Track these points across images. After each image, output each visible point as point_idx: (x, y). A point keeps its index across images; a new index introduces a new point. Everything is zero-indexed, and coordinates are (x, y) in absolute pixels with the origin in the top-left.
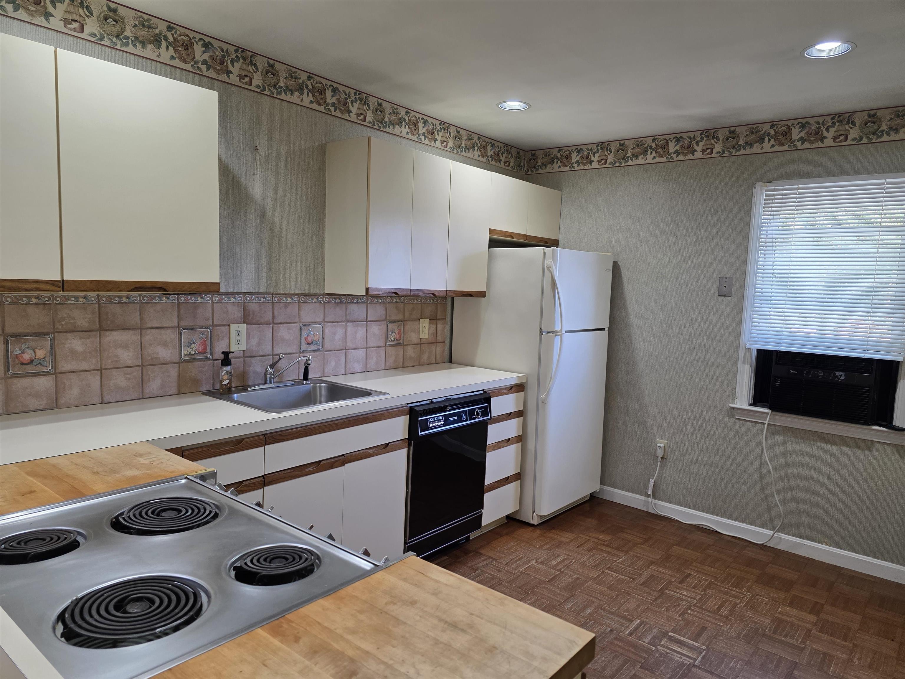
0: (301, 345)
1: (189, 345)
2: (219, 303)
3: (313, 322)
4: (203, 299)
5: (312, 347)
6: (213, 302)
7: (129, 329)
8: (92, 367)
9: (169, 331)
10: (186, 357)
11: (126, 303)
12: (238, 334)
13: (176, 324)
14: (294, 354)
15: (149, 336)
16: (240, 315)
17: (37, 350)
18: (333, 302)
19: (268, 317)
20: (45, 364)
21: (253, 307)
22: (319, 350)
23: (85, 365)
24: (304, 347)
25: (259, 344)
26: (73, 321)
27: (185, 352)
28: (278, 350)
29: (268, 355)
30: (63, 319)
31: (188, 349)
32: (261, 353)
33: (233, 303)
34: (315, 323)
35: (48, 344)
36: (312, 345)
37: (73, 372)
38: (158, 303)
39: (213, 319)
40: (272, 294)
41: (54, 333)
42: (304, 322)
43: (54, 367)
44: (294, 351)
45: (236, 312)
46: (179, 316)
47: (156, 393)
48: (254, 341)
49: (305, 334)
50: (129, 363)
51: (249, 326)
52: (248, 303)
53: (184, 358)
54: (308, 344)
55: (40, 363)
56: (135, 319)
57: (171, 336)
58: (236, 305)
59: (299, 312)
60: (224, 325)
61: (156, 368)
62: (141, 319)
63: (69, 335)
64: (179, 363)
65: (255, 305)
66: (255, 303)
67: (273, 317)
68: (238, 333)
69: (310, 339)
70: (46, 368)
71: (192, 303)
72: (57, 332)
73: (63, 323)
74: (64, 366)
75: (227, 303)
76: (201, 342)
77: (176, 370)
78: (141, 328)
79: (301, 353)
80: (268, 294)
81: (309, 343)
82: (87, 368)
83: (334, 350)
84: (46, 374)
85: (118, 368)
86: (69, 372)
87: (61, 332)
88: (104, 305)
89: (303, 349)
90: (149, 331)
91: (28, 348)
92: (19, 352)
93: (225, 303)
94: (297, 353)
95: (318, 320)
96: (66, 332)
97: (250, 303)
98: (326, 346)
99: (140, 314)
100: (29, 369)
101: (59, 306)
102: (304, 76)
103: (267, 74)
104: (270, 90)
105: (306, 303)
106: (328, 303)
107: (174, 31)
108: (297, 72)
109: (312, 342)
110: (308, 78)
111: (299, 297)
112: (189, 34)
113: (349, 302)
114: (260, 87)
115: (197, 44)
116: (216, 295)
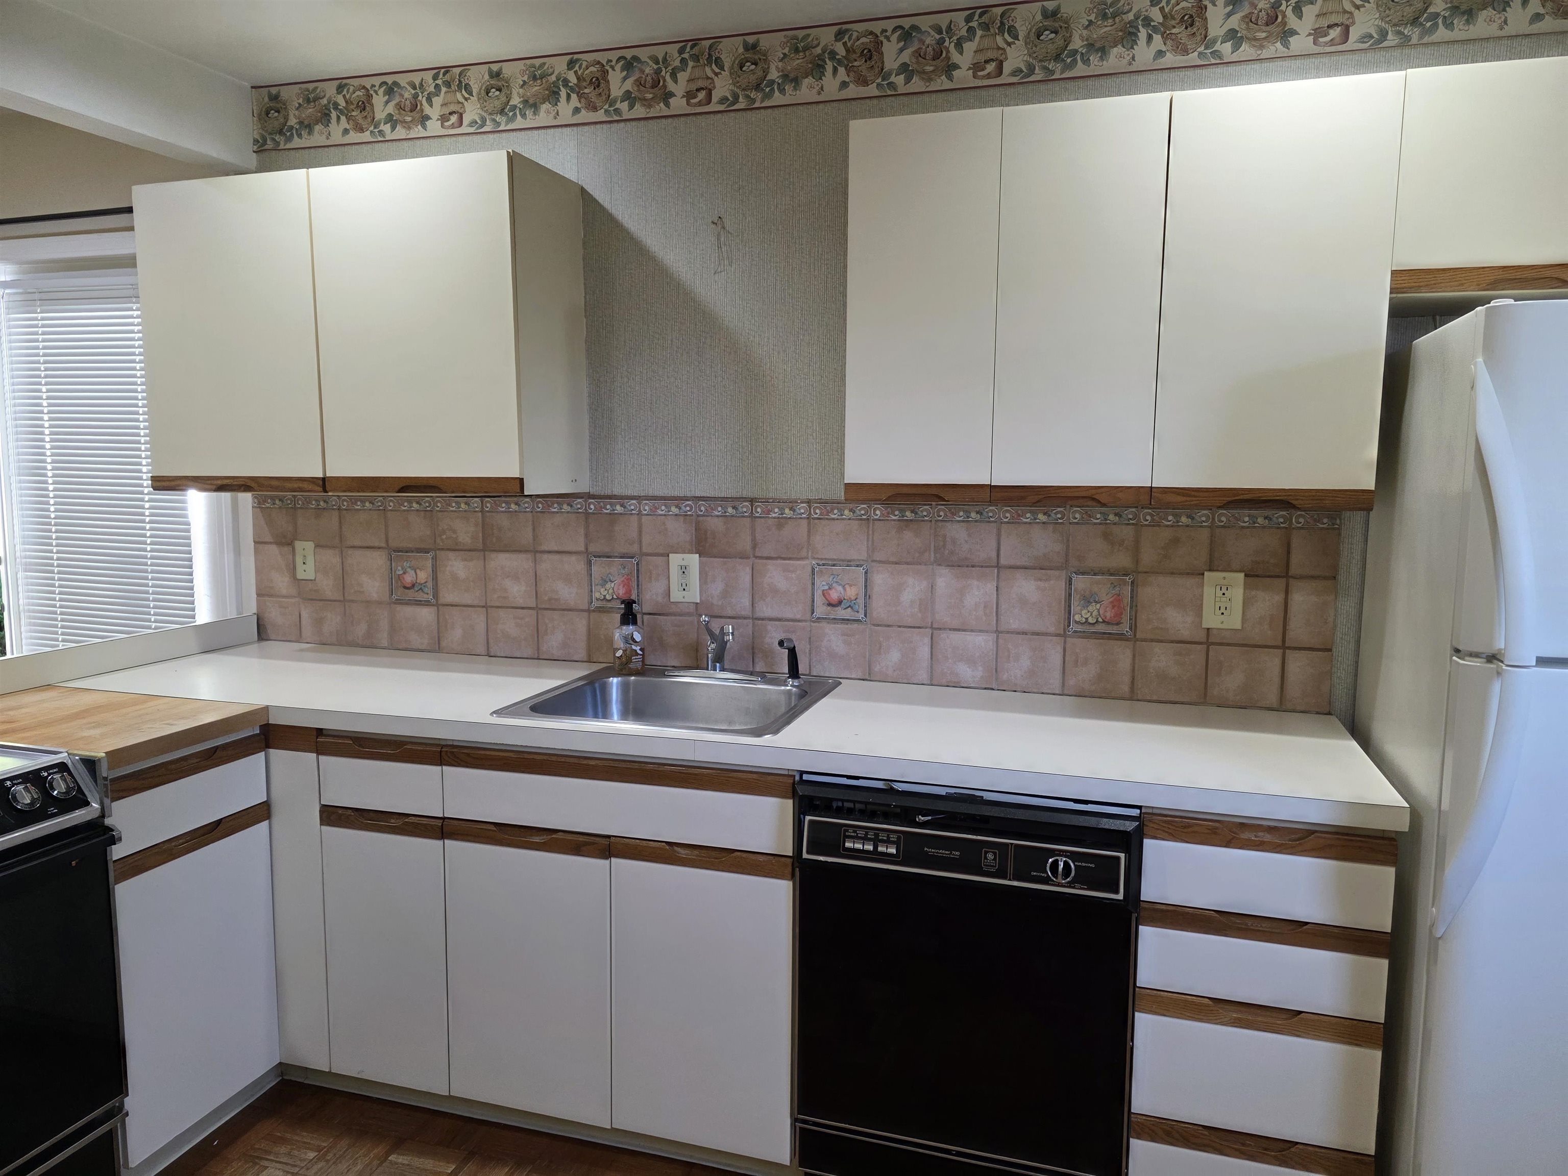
0: (813, 606)
1: (604, 582)
2: (651, 515)
3: (843, 561)
4: (625, 507)
5: (841, 613)
6: (640, 514)
7: (520, 551)
8: (476, 602)
9: (573, 558)
10: (600, 602)
11: (516, 511)
12: (684, 572)
13: (582, 549)
14: (799, 621)
15: (547, 563)
16: (688, 539)
17: (418, 571)
18: (894, 518)
19: (744, 543)
20: (426, 590)
21: (715, 524)
22: (858, 621)
23: (467, 599)
24: (821, 610)
25: (725, 594)
26: (454, 536)
27: (597, 595)
28: (766, 609)
29: (745, 618)
30: (444, 532)
31: (602, 590)
32: (730, 612)
33: (676, 515)
34: (848, 563)
35: (429, 564)
36: (839, 608)
37: (456, 606)
38: (557, 512)
39: (640, 542)
40: (752, 501)
41: (435, 550)
42: (822, 559)
43: (436, 595)
44: (798, 617)
45: (679, 531)
46: (586, 535)
47: (556, 653)
48: (716, 588)
49: (821, 583)
50: (520, 602)
51: (704, 559)
52: (703, 516)
53: (596, 604)
54: (830, 605)
55: (421, 589)
56: (526, 536)
57: (576, 565)
58: (682, 519)
59: (809, 536)
60: (662, 555)
61: (556, 615)
62: (535, 537)
63: (451, 555)
64: (588, 611)
65: (716, 520)
66: (718, 516)
67: (754, 546)
68: (684, 570)
69: (834, 595)
70: (425, 596)
71: (607, 513)
72: (439, 549)
73: (444, 537)
74: (448, 596)
75: (665, 515)
76: (623, 581)
77: (584, 622)
78: (535, 551)
79: (814, 622)
80: (744, 499)
81: (833, 602)
82: (469, 602)
83: (900, 627)
84: (427, 603)
85: (508, 607)
86: (452, 605)
87: (442, 549)
88: (488, 514)
89: (818, 614)
90: (545, 556)
91: (410, 567)
92: (401, 572)
93: (661, 515)
94: (805, 621)
95: (854, 555)
96: (449, 550)
97: (707, 516)
98: (875, 614)
99: (534, 530)
100: (411, 594)
101: (440, 514)
102: (827, 37)
103: (741, 68)
104: (748, 97)
105: (827, 519)
106: (880, 520)
107: (577, 66)
108: (809, 35)
109: (840, 602)
110: (836, 37)
111: (810, 507)
112: (602, 57)
113: (941, 518)
114: (727, 99)
115: (613, 70)
116: (645, 500)
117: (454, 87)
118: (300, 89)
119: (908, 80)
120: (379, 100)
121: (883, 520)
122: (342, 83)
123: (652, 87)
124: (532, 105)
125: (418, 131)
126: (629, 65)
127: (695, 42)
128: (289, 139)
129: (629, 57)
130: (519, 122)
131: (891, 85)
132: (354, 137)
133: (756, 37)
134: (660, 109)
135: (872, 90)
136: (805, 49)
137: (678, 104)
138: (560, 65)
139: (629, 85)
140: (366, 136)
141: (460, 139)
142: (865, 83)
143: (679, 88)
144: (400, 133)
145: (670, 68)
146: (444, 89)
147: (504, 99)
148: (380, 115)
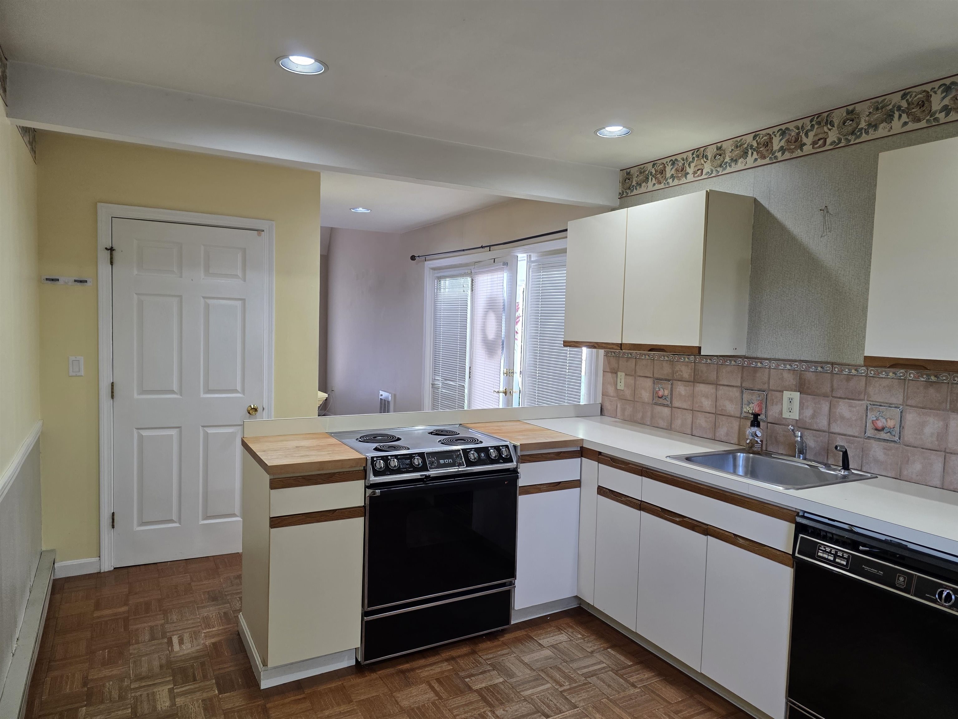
0: (866, 429)
1: (749, 403)
2: (775, 369)
3: (887, 403)
4: (762, 364)
5: (883, 435)
6: (770, 368)
7: (710, 384)
8: (688, 408)
9: (735, 389)
10: (746, 414)
11: (710, 363)
12: (791, 402)
13: (739, 385)
14: (856, 437)
15: (722, 391)
16: (794, 383)
17: (665, 390)
18: (923, 379)
19: (827, 388)
20: (667, 399)
21: (810, 376)
22: (894, 441)
23: (685, 406)
24: (870, 432)
25: (813, 416)
26: (681, 374)
27: (745, 410)
28: (836, 428)
29: (824, 432)
30: (677, 371)
31: (748, 407)
32: (815, 427)
33: (789, 370)
34: (890, 405)
35: (670, 386)
36: (882, 432)
37: (680, 408)
38: (729, 365)
39: (769, 383)
40: (832, 364)
41: (673, 380)
42: (873, 401)
43: (671, 402)
44: (856, 434)
45: (790, 379)
46: (742, 378)
47: (724, 439)
48: (808, 413)
49: (871, 416)
50: (708, 409)
51: (802, 395)
52: (804, 371)
53: (744, 414)
54: (876, 429)
55: (665, 398)
56: (713, 376)
57: (735, 393)
58: (792, 372)
59: (866, 387)
60: (780, 391)
61: (724, 418)
62: (717, 377)
63: (679, 383)
64: (740, 418)
65: (811, 373)
66: (812, 372)
67: (832, 390)
68: (791, 401)
69: (880, 424)
70: (667, 402)
71: (753, 367)
72: (675, 380)
73: (677, 374)
74: (676, 403)
75: (783, 369)
76: (758, 404)
77: (738, 423)
78: (716, 384)
79: (866, 439)
80: (827, 363)
81: (878, 428)
82: (685, 407)
83: (923, 448)
84: (667, 406)
85: (702, 412)
86: (678, 408)
87: (676, 380)
88: (697, 364)
89: (868, 434)
90: (721, 387)
91: (662, 388)
92: (658, 390)
93: (781, 369)
94: (861, 438)
95: (894, 400)
96: (678, 380)
97: (806, 371)
98: (906, 439)
99: (717, 373)
100: (661, 401)
101: (676, 362)
102: (896, 99)
103: (844, 124)
104: (847, 139)
105: (878, 377)
106: (913, 380)
107: (758, 138)
108: (885, 99)
109: (883, 429)
110: (902, 97)
111: (868, 370)
112: (770, 131)
113: (955, 382)
114: (835, 142)
115: (776, 137)
116: (773, 361)
117: (700, 157)
118: (638, 168)
119: (947, 115)
120: (668, 168)
121: (915, 380)
122: (654, 163)
123: (795, 142)
124: (734, 161)
125: (684, 180)
126: (783, 133)
127: (819, 115)
128: (632, 191)
129: (784, 129)
130: (728, 170)
131: (936, 119)
132: (657, 187)
133: (853, 106)
134: (798, 153)
135: (923, 124)
136: (882, 108)
137: (808, 149)
138: (749, 138)
139: (783, 143)
140: (662, 186)
141: (701, 181)
142: (919, 120)
143: (808, 141)
144: (676, 182)
145: (805, 131)
146: (696, 159)
147: (722, 159)
148: (668, 175)
